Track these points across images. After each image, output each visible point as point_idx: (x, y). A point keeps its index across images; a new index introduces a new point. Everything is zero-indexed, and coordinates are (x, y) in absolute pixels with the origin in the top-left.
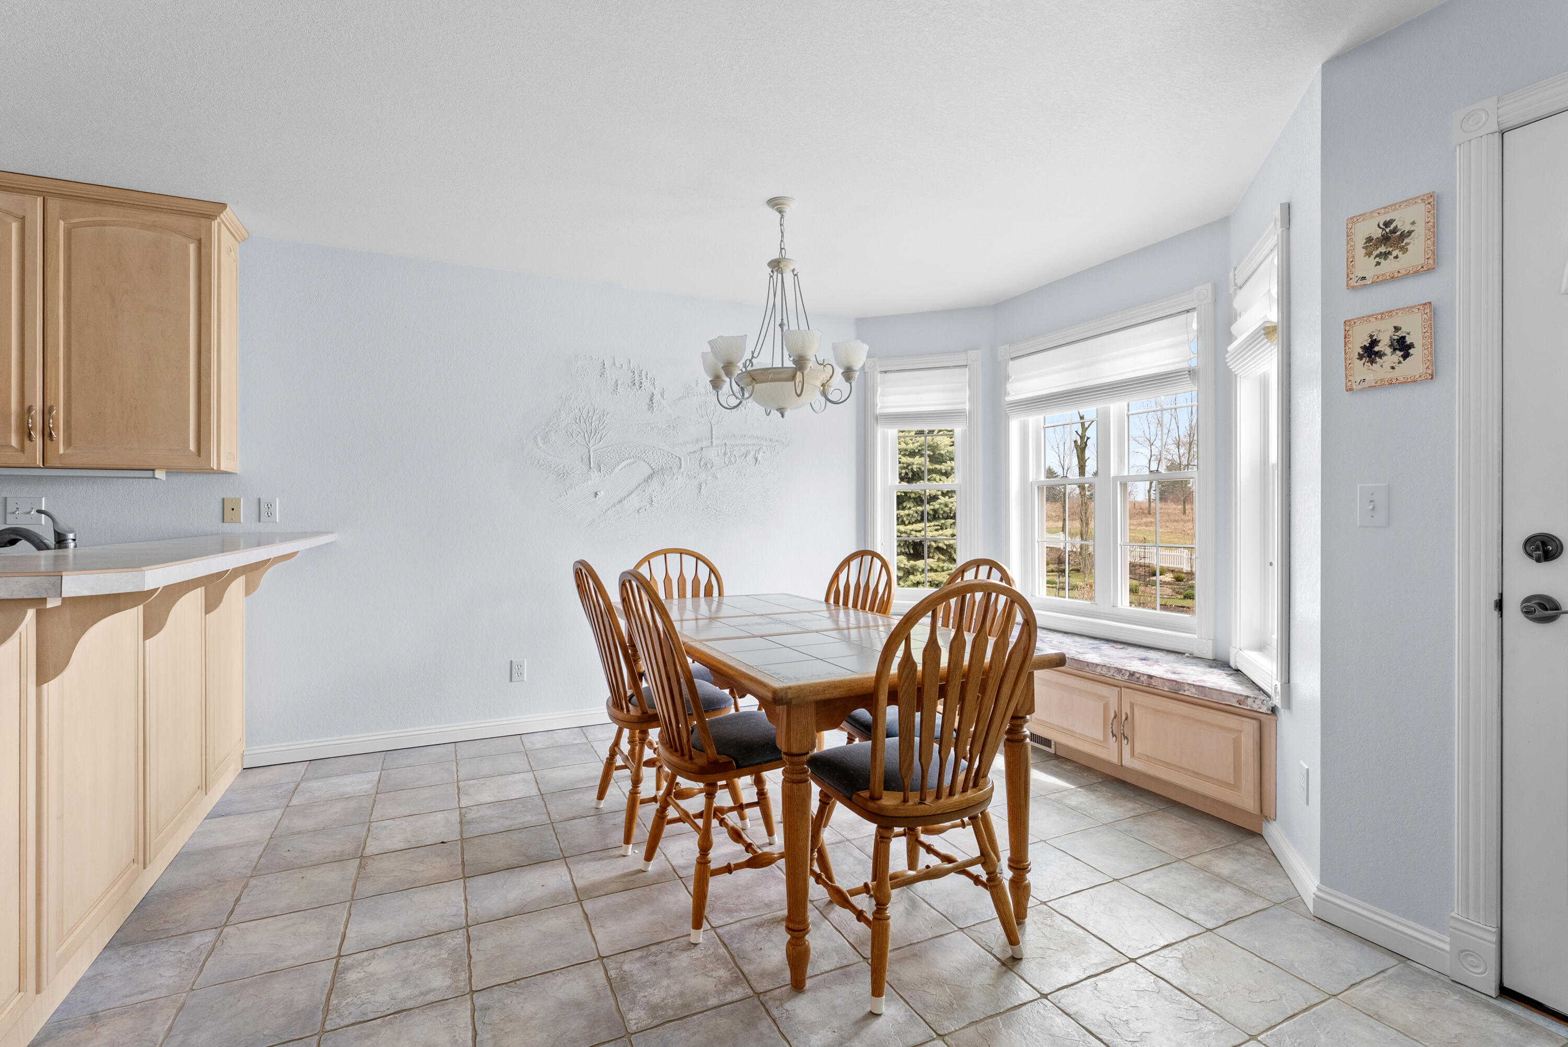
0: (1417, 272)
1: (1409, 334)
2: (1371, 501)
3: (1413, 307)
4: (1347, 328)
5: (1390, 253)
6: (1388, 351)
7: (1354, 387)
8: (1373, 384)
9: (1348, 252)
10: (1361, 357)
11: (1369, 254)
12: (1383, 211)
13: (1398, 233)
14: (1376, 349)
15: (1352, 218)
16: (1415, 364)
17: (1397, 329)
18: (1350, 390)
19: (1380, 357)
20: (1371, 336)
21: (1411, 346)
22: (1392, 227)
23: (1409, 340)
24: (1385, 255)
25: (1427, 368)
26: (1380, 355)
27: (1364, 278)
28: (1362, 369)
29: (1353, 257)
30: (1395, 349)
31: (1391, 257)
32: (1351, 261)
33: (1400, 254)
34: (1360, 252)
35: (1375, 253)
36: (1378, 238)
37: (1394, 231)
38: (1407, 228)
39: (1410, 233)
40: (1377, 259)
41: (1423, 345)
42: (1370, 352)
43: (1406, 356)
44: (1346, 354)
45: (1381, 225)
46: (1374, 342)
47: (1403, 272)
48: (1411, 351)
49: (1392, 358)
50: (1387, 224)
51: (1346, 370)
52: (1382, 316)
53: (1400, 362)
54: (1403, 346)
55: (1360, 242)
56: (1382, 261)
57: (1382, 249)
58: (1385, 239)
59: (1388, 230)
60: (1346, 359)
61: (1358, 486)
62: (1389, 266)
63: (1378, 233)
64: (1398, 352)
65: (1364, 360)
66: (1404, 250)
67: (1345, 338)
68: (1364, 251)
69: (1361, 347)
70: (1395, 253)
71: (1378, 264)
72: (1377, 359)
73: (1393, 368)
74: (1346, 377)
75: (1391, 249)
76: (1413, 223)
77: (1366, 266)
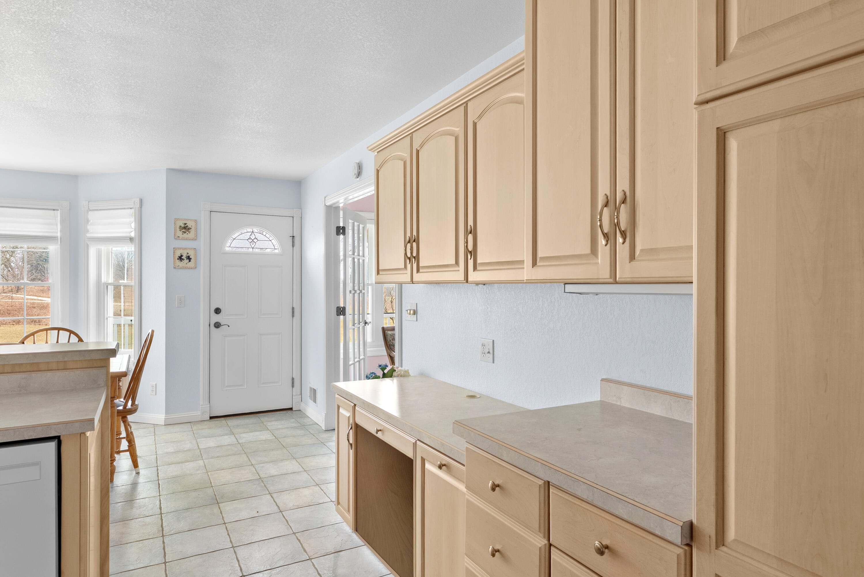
0: (192, 239)
1: (191, 255)
2: (180, 300)
3: (191, 248)
4: (174, 250)
5: (186, 232)
6: (185, 259)
7: (176, 267)
8: (181, 267)
9: (175, 228)
10: (178, 259)
11: (181, 231)
12: (184, 220)
13: (188, 227)
14: (182, 258)
15: (176, 219)
16: (191, 264)
17: (188, 253)
18: (175, 268)
19: (183, 260)
20: (181, 254)
21: (191, 259)
22: (186, 225)
23: (191, 257)
24: (185, 232)
25: (195, 265)
26: (183, 259)
27: (179, 237)
28: (178, 262)
29: (176, 230)
30: (187, 259)
31: (186, 233)
32: (175, 231)
33: (188, 233)
34: (178, 229)
35: (182, 231)
36: (183, 227)
37: (187, 226)
38: (190, 227)
39: (191, 228)
40: (183, 233)
41: (194, 259)
42: (180, 258)
43: (190, 261)
44: (174, 257)
45: (184, 223)
46: (182, 256)
47: (189, 238)
48: (191, 260)
49: (186, 261)
50: (185, 224)
51: (174, 262)
52: (185, 249)
53: (188, 263)
54: (189, 258)
55: (178, 227)
56: (184, 233)
57: (184, 230)
58: (185, 228)
59: (185, 226)
60: (174, 259)
61: (177, 296)
62: (185, 235)
63: (183, 226)
64: (188, 260)
65: (179, 260)
66: (189, 232)
67: (174, 253)
68: (179, 229)
69: (178, 256)
70: (187, 232)
71: (183, 234)
72: (183, 261)
73: (186, 264)
74: (174, 264)
75: (186, 231)
76: (192, 226)
77: (179, 233)
